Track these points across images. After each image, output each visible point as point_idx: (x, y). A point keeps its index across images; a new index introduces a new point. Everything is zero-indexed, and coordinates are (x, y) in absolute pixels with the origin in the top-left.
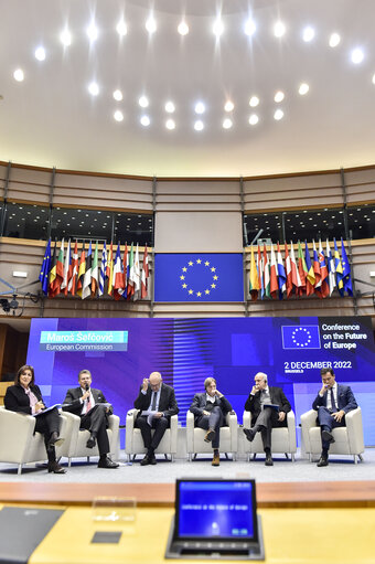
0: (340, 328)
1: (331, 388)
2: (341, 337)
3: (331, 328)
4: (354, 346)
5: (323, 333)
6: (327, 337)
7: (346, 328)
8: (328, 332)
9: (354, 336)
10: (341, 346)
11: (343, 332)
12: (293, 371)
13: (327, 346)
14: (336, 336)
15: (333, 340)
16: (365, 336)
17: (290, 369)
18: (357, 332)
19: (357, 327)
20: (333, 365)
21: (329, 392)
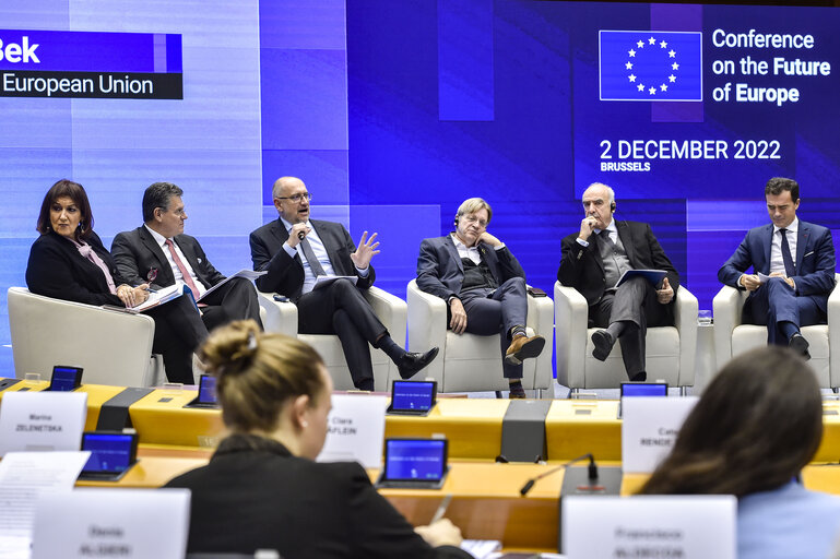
0: (760, 40)
1: (783, 232)
2: (761, 68)
3: (736, 40)
4: (793, 95)
5: (713, 54)
6: (722, 67)
7: (778, 40)
8: (726, 54)
9: (796, 68)
10: (758, 95)
11: (767, 54)
12: (623, 167)
13: (721, 94)
14: (747, 64)
15: (737, 78)
16: (825, 68)
17: (616, 159)
18: (806, 55)
19: (808, 41)
20: (732, 150)
21: (777, 240)
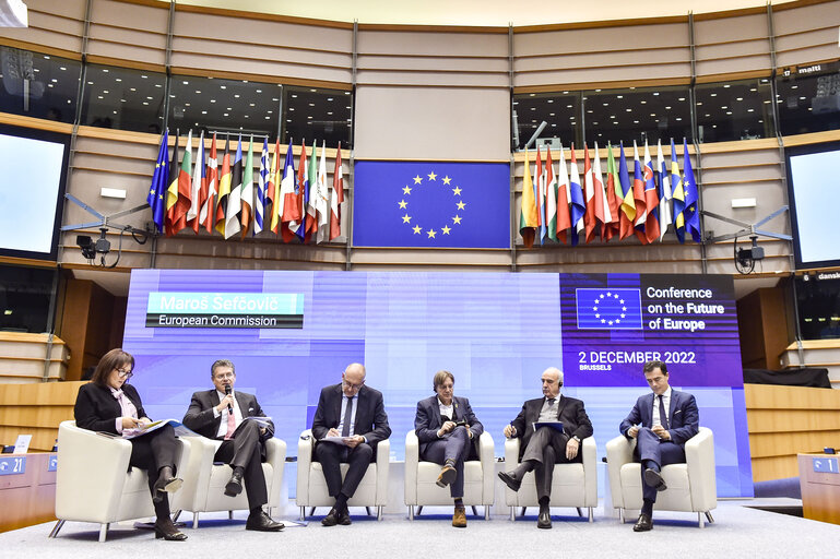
0: (678, 294)
1: (660, 397)
2: (679, 309)
3: (663, 293)
4: (701, 325)
5: (647, 301)
6: (654, 309)
7: (689, 293)
8: (656, 301)
9: (702, 309)
10: (678, 325)
11: (683, 301)
12: (594, 368)
13: (655, 324)
14: (669, 307)
15: (664, 315)
16: (721, 309)
17: (589, 363)
18: (707, 302)
19: (708, 294)
20: (664, 358)
21: (657, 403)
